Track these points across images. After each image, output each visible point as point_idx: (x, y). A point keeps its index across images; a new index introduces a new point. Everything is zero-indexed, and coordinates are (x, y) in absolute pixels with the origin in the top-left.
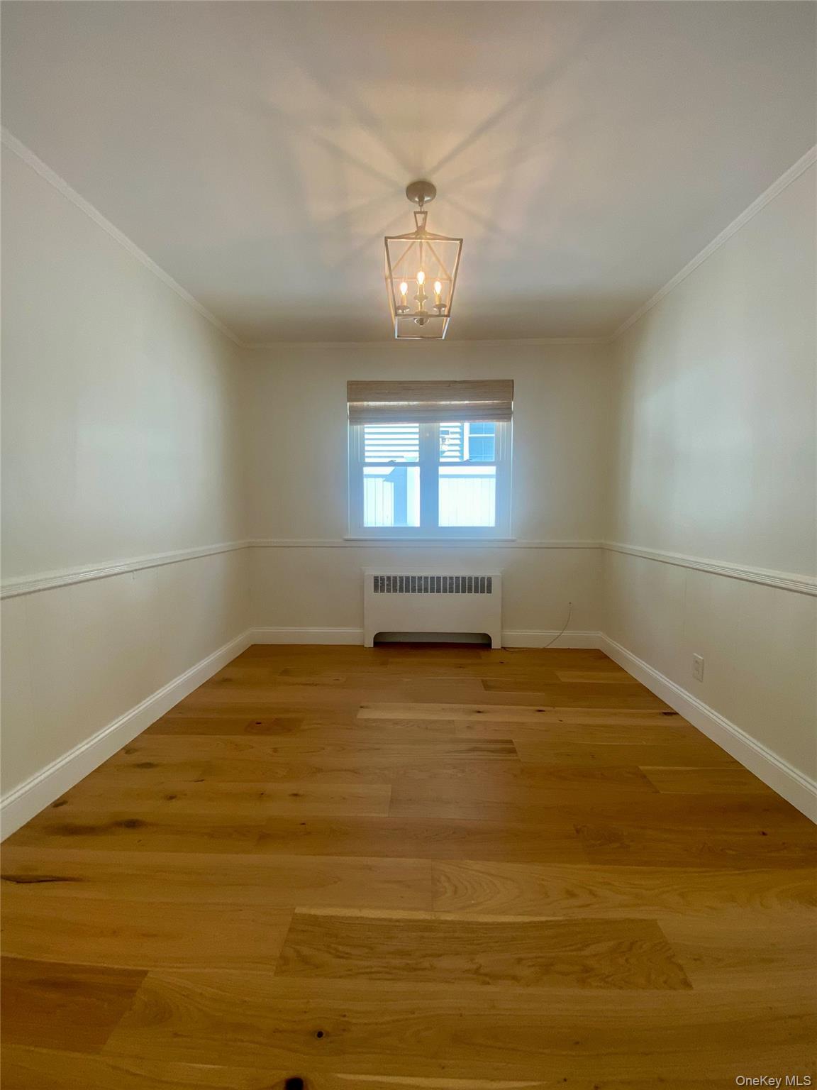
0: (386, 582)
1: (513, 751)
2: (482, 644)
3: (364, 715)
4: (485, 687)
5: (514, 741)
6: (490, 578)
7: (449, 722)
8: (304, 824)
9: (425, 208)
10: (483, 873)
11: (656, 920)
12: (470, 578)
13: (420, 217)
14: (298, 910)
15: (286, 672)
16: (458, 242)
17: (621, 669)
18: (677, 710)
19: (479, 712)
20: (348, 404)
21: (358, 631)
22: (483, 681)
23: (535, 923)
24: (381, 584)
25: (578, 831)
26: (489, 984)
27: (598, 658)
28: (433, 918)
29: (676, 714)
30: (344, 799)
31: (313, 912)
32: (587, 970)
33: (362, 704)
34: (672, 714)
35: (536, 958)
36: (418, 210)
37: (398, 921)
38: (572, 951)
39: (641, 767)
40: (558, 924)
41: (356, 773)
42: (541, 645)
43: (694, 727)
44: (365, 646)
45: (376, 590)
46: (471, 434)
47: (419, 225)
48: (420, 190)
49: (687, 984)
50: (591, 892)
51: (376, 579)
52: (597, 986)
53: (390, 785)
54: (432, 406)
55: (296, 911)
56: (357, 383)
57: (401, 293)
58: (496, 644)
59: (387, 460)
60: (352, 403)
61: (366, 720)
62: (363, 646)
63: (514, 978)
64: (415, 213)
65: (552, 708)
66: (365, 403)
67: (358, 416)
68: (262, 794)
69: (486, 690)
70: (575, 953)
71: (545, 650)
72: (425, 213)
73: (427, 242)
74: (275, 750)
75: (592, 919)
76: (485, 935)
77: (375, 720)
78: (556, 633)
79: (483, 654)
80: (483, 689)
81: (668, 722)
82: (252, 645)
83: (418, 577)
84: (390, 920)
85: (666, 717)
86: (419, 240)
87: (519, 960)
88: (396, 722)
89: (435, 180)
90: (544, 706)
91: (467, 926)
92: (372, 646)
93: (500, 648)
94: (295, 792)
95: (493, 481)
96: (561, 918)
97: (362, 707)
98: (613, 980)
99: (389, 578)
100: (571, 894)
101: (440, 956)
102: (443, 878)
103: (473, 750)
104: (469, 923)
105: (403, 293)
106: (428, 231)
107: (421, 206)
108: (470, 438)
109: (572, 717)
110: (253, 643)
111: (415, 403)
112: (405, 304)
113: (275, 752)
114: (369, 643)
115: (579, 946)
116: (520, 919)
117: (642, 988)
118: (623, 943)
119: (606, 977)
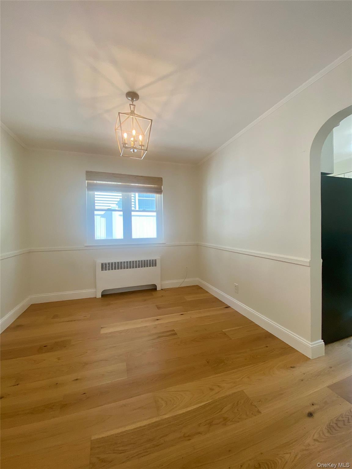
0: (107, 265)
1: (175, 334)
2: (153, 289)
3: (103, 331)
4: (158, 308)
5: (175, 329)
6: (156, 260)
7: (146, 327)
8: (85, 393)
9: (135, 103)
10: (175, 391)
11: (242, 390)
12: (147, 261)
13: (132, 107)
14: (93, 438)
15: (55, 317)
16: (150, 121)
17: (207, 292)
18: (229, 305)
19: (158, 320)
20: (86, 181)
21: (93, 290)
22: (156, 305)
23: (201, 406)
24: (104, 267)
25: (208, 362)
26: (190, 440)
27: (198, 289)
28: (160, 419)
29: (229, 307)
30: (103, 375)
31: (101, 436)
32: (225, 419)
33: (102, 327)
34: (228, 307)
35: (205, 421)
36: (132, 104)
37: (144, 426)
39: (223, 331)
40: (209, 404)
41: (106, 361)
42: (178, 286)
43: (236, 311)
44: (97, 297)
46: (139, 197)
47: (132, 110)
48: (133, 95)
49: (259, 412)
50: (219, 386)
52: (231, 424)
53: (125, 363)
54: (128, 185)
55: (92, 439)
56: (91, 172)
57: (124, 138)
58: (159, 288)
60: (88, 181)
61: (106, 334)
62: (96, 297)
63: (199, 433)
64: (130, 104)
65: (186, 313)
66: (95, 182)
67: (91, 187)
68: (57, 384)
69: (158, 309)
70: (219, 414)
71: (179, 288)
72: (135, 105)
73: (135, 118)
74: (59, 359)
75: (222, 397)
76: (184, 419)
77: (110, 333)
78: (181, 281)
79: (154, 293)
80: (157, 308)
81: (227, 311)
82: (31, 305)
84: (141, 427)
85: (226, 309)
86: (132, 116)
87: (199, 425)
88: (120, 332)
89: (139, 93)
90: (183, 312)
91: (175, 418)
92: (101, 297)
93: (160, 289)
94: (76, 378)
95: (155, 218)
96: (210, 401)
97: (101, 328)
98: (235, 420)
100: (212, 389)
101: (167, 435)
102: (159, 399)
103: (159, 337)
104: (175, 416)
105: (125, 138)
106: (136, 113)
107: (133, 102)
108: (138, 199)
109: (194, 315)
110: (32, 304)
111: (120, 183)
112: (126, 142)
113: (59, 360)
114: (99, 296)
115: (220, 410)
116: (195, 407)
117: (246, 419)
118: (234, 403)
119: (233, 419)
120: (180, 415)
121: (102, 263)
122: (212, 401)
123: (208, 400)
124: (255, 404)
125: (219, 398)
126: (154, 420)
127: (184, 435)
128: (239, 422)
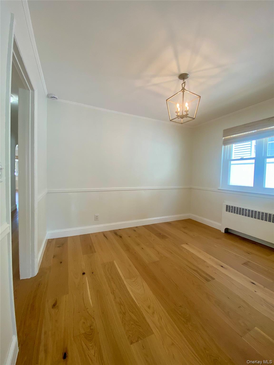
0: (231, 208)
10: (143, 285)
11: (153, 333)
14: (115, 262)
19: (222, 267)
21: (219, 224)
23: (133, 300)
24: (229, 209)
26: (112, 293)
32: (124, 313)
35: (123, 302)
38: (129, 309)
40: (136, 305)
45: (227, 210)
47: (183, 87)
49: (132, 343)
50: (153, 313)
51: (227, 206)
59: (239, 158)
60: (225, 138)
63: (115, 298)
70: (128, 310)
75: (143, 314)
76: (124, 290)
83: (245, 209)
84: (119, 273)
87: (120, 298)
91: (125, 286)
92: (224, 232)
97: (186, 243)
98: (124, 320)
99: (232, 207)
100: (149, 307)
101: (114, 283)
102: (136, 278)
115: (131, 311)
116: (132, 296)
117: (124, 329)
118: (138, 323)
119: (124, 319)
120: (126, 288)
121: (226, 205)
122: (138, 306)
123: (139, 303)
124: (140, 342)
125: (142, 311)
126: (123, 278)
127: (114, 290)
128: (122, 323)
